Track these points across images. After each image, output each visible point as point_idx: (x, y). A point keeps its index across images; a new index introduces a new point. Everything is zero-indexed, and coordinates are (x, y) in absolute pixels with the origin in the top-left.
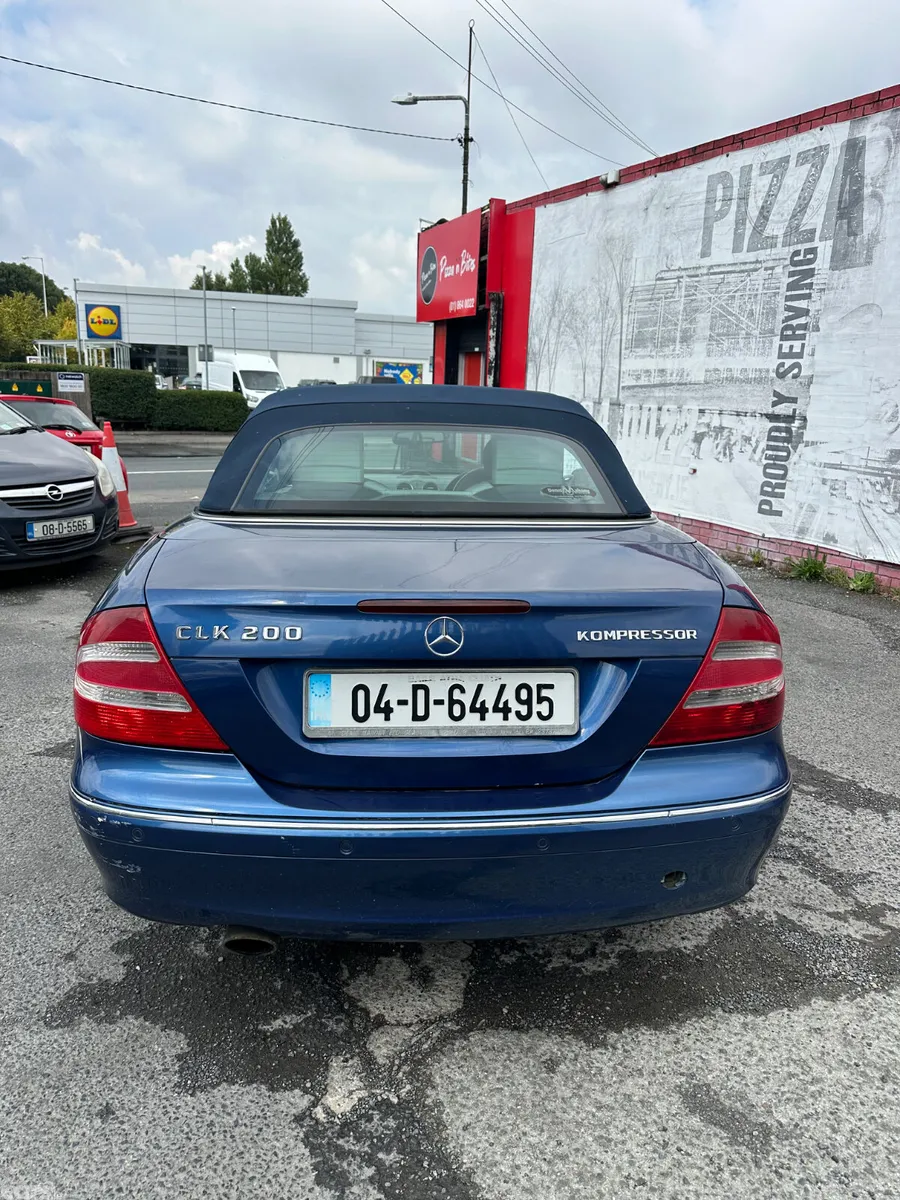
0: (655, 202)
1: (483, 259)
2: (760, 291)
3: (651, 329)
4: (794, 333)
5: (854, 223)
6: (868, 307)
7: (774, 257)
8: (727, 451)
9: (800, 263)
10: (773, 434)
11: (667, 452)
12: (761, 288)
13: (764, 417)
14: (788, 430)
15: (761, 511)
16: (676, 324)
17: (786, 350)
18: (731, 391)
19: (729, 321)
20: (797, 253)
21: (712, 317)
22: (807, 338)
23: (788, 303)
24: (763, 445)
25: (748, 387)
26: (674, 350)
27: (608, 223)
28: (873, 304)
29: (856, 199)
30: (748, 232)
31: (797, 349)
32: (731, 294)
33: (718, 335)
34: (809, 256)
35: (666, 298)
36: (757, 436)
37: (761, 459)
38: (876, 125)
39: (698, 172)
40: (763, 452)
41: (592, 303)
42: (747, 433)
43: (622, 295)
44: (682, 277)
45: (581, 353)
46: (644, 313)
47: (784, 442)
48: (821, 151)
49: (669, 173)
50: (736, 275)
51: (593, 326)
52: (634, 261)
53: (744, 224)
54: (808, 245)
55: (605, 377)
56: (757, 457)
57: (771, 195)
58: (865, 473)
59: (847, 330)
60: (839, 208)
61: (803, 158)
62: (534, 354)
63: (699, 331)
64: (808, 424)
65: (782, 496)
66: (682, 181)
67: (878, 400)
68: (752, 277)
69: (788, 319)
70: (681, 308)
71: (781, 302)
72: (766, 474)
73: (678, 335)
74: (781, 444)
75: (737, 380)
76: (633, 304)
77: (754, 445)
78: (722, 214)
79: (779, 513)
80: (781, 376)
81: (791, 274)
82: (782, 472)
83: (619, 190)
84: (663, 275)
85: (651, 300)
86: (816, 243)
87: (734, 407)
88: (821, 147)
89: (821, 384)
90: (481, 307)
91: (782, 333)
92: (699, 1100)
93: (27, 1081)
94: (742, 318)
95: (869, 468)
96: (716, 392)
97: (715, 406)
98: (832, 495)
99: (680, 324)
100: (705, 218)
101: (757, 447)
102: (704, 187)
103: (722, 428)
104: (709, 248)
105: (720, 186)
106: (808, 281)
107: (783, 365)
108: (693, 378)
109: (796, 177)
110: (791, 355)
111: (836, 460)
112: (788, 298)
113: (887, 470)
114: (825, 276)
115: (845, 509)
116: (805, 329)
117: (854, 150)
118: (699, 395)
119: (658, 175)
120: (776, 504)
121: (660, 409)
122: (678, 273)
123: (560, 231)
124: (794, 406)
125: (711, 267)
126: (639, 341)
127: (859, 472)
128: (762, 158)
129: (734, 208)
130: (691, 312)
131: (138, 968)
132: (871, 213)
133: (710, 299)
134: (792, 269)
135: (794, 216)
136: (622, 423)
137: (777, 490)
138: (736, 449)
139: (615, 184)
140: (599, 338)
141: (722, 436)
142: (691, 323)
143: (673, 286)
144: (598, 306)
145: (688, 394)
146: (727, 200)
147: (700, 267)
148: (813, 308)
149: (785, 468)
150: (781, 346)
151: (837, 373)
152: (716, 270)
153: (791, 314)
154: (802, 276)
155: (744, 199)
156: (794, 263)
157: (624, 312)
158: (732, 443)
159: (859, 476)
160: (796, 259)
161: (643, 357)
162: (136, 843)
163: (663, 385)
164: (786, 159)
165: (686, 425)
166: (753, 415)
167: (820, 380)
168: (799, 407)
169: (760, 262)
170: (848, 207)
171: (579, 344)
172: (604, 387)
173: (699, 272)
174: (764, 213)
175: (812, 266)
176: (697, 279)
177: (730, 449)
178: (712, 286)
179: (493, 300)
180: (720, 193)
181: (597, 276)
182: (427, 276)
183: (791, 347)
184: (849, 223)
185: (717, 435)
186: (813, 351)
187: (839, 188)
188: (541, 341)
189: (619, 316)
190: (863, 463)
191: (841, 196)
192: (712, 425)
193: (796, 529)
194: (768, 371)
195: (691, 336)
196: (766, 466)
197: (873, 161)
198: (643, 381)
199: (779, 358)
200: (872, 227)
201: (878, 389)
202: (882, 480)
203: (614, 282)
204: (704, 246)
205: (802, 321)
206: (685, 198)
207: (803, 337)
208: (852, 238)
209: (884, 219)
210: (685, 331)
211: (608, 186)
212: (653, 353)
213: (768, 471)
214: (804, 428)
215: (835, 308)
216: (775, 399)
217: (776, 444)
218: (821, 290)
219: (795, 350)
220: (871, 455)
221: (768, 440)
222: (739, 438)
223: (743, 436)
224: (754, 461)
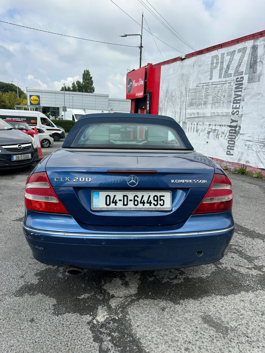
0: (196, 64)
1: (146, 81)
2: (227, 90)
3: (195, 101)
4: (237, 102)
5: (255, 70)
6: (259, 94)
7: (231, 80)
8: (217, 137)
9: (239, 81)
10: (230, 131)
11: (199, 137)
12: (227, 89)
13: (228, 126)
14: (235, 130)
15: (227, 154)
16: (202, 99)
17: (234, 107)
18: (218, 119)
19: (218, 98)
20: (238, 78)
21: (213, 97)
22: (241, 103)
23: (235, 93)
24: (228, 134)
25: (224, 118)
26: (201, 107)
27: (182, 70)
28: (260, 93)
29: (255, 62)
30: (223, 72)
31: (238, 107)
32: (218, 90)
33: (215, 102)
34: (241, 79)
35: (199, 92)
36: (226, 132)
37: (227, 139)
38: (261, 41)
39: (209, 55)
40: (228, 136)
41: (178, 94)
42: (223, 131)
43: (186, 91)
44: (204, 86)
45: (174, 108)
46: (193, 96)
48: (245, 49)
49: (200, 55)
50: (220, 85)
51: (178, 100)
52: (190, 81)
53: (222, 70)
54: (241, 76)
55: (181, 115)
56: (226, 138)
57: (230, 62)
58: (258, 143)
59: (252, 101)
60: (250, 65)
61: (240, 51)
62: (160, 108)
63: (209, 101)
65: (233, 149)
66: (204, 58)
67: (262, 121)
68: (224, 86)
69: (235, 98)
70: (204, 95)
71: (233, 93)
72: (229, 143)
73: (203, 103)
74: (233, 134)
75: (220, 115)
76: (190, 94)
77: (225, 135)
78: (216, 67)
79: (232, 155)
80: (233, 114)
81: (236, 85)
82: (233, 143)
83: (186, 60)
84: (198, 85)
85: (195, 92)
86: (243, 75)
87: (219, 123)
88: (245, 47)
90: (145, 95)
91: (233, 102)
92: (207, 320)
93: (9, 311)
94: (221, 97)
95: (259, 141)
96: (214, 119)
97: (214, 123)
98: (248, 149)
99: (203, 99)
100: (211, 69)
101: (226, 135)
102: (211, 59)
103: (216, 130)
104: (212, 77)
105: (215, 59)
106: (241, 86)
107: (233, 111)
108: (207, 115)
109: (237, 56)
110: (236, 108)
111: (249, 139)
112: (235, 92)
114: (246, 85)
115: (253, 153)
116: (240, 101)
117: (255, 48)
118: (209, 120)
119: (197, 56)
120: (232, 152)
121: (197, 124)
122: (203, 84)
123: (168, 72)
124: (237, 123)
125: (213, 82)
126: (191, 104)
127: (256, 142)
128: (228, 51)
129: (219, 65)
130: (207, 96)
131: (42, 280)
132: (259, 67)
133: (212, 92)
134: (236, 83)
135: (237, 68)
136: (186, 128)
138: (220, 136)
139: (184, 59)
140: (179, 104)
141: (216, 132)
142: (206, 99)
143: (201, 88)
144: (179, 94)
145: (206, 120)
146: (217, 63)
147: (209, 83)
148: (242, 95)
149: (234, 141)
150: (233, 105)
151: (250, 113)
152: (214, 83)
153: (236, 96)
154: (239, 85)
155: (222, 63)
156: (237, 81)
157: (187, 96)
158: (218, 134)
159: (256, 144)
160: (237, 80)
161: (192, 109)
162: (42, 241)
163: (198, 117)
164: (235, 51)
165: (205, 129)
166: (225, 126)
167: (244, 115)
168: (238, 123)
169: (227, 81)
170: (253, 64)
171: (173, 105)
172: (181, 118)
173: (209, 84)
174: (228, 67)
175: (242, 82)
176: (208, 86)
177: (218, 136)
178: (213, 88)
179: (148, 93)
180: (215, 61)
181: (179, 86)
182: (129, 86)
184: (253, 69)
185: (214, 132)
186: (243, 107)
187: (250, 60)
188: (162, 104)
189: (185, 97)
190: (257, 140)
191: (251, 62)
192: (213, 129)
193: (238, 159)
194: (229, 113)
195: (207, 103)
197: (260, 51)
198: (193, 116)
199: (232, 109)
200: (260, 70)
201: (262, 118)
202: (263, 145)
203: (184, 87)
204: (210, 76)
205: (239, 98)
206: (205, 63)
207: (240, 103)
208: (254, 74)
209: (263, 68)
210: (205, 101)
211: (182, 59)
212: (196, 108)
213: (229, 142)
214: (240, 129)
215: (249, 94)
216: (231, 121)
217: (232, 134)
218: (245, 89)
219: (237, 107)
220: (260, 137)
221: (229, 133)
222: (221, 133)
223: (222, 132)
224: (225, 139)
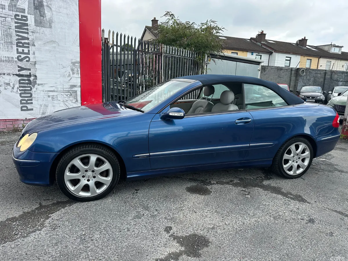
4: (23, 45)
5: (42, 13)
6: (54, 42)
7: (3, 13)
9: (18, 19)
10: (21, 82)
13: (15, 75)
14: (29, 80)
15: (22, 110)
17: (20, 51)
22: (30, 48)
23: (17, 33)
24: (17, 85)
25: (3, 64)
28: (55, 41)
29: (41, 5)
34: (24, 18)
36: (13, 82)
37: (17, 91)
40: (18, 88)
42: (7, 82)
47: (28, 84)
54: (23, 14)
58: (63, 92)
59: (47, 48)
60: (34, 5)
64: (37, 78)
65: (32, 103)
67: (63, 70)
69: (18, 39)
71: (14, 33)
72: (21, 97)
74: (26, 85)
77: (12, 86)
79: (32, 109)
80: (21, 60)
81: (16, 23)
82: (29, 95)
86: (26, 14)
89: (40, 64)
91: (17, 44)
95: (64, 91)
98: (53, 100)
106: (26, 27)
107: (20, 56)
110: (23, 53)
111: (52, 89)
112: (17, 31)
113: (70, 91)
114: (33, 27)
115: (59, 103)
116: (29, 45)
120: (29, 107)
124: (29, 72)
127: (61, 92)
132: (48, 12)
134: (16, 21)
137: (28, 102)
148: (30, 38)
149: (31, 94)
150: (17, 49)
151: (46, 61)
153: (20, 38)
154: (22, 25)
159: (61, 93)
160: (17, 17)
166: (9, 74)
167: (39, 63)
168: (32, 72)
170: (38, 6)
175: (26, 22)
183: (23, 50)
184: (40, 12)
186: (33, 53)
190: (62, 89)
191: (34, 1)
193: (41, 113)
196: (21, 94)
199: (17, 53)
200: (49, 17)
201: (62, 67)
202: (69, 94)
205: (26, 41)
207: (28, 47)
208: (42, 18)
209: (53, 15)
213: (22, 95)
214: (36, 79)
215: (40, 40)
216: (19, 69)
217: (24, 85)
218: (33, 32)
219: (25, 51)
220: (64, 87)
221: (19, 84)
222: (3, 84)
223: (5, 83)
224: (14, 92)
